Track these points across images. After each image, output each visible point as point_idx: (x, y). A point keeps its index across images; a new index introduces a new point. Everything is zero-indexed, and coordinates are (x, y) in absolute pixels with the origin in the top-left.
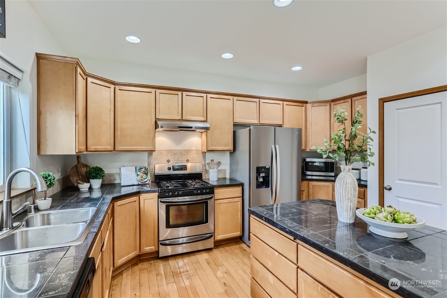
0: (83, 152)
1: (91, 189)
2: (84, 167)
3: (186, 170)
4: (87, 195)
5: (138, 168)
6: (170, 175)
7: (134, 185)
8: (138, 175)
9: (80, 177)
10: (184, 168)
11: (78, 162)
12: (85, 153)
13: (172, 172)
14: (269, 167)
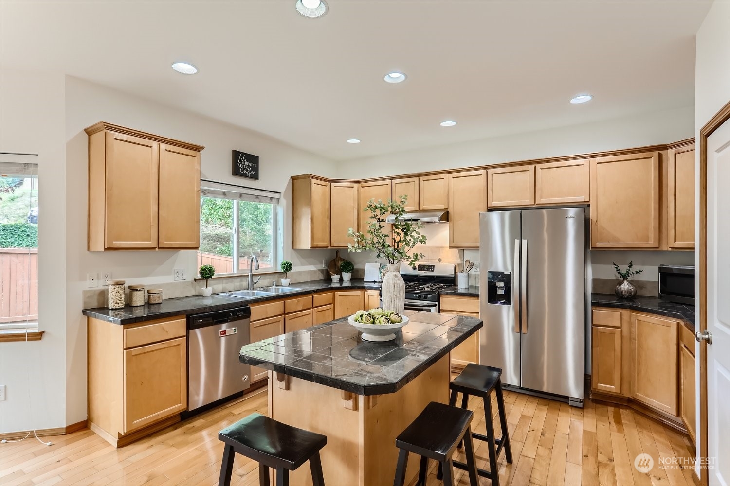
0: (328, 247)
1: (341, 280)
2: (341, 261)
3: (433, 271)
4: (338, 285)
5: (382, 266)
6: (416, 276)
7: (376, 282)
8: (381, 272)
9: (337, 269)
10: (430, 268)
11: (337, 256)
12: (329, 248)
13: (417, 272)
14: (509, 273)
